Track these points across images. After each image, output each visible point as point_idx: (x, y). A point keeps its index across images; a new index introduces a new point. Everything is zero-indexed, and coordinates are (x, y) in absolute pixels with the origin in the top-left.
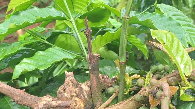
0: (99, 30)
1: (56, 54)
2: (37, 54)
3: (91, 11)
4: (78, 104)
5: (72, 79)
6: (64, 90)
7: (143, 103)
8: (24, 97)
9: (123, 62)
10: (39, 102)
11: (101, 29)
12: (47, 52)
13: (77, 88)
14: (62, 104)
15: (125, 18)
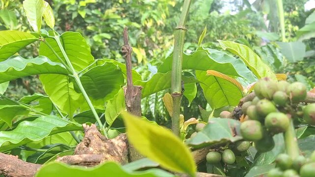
3: (102, 65)
6: (88, 144)
9: (178, 93)
13: (106, 143)
15: (180, 29)
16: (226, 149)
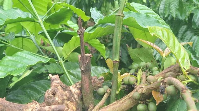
0: (57, 32)
1: (26, 58)
2: (4, 59)
3: (58, 11)
4: (70, 108)
5: (59, 82)
6: (54, 94)
7: (140, 101)
8: (7, 106)
9: (117, 61)
10: (25, 109)
11: (60, 31)
12: (16, 57)
13: (66, 91)
14: (56, 108)
15: (119, 16)
16: (151, 102)
